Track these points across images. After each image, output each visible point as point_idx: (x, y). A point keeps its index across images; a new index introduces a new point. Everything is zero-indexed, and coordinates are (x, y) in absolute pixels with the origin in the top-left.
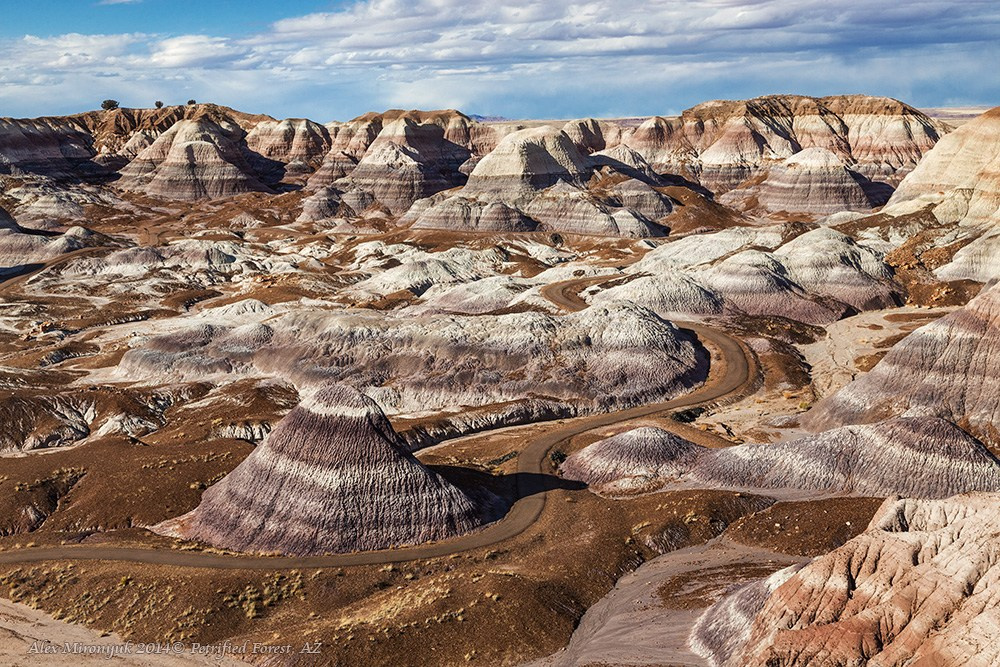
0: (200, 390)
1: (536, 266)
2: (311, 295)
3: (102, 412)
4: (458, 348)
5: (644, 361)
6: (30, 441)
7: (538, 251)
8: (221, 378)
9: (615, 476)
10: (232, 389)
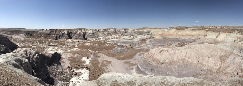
2: (119, 38)
6: (104, 46)
9: (136, 49)
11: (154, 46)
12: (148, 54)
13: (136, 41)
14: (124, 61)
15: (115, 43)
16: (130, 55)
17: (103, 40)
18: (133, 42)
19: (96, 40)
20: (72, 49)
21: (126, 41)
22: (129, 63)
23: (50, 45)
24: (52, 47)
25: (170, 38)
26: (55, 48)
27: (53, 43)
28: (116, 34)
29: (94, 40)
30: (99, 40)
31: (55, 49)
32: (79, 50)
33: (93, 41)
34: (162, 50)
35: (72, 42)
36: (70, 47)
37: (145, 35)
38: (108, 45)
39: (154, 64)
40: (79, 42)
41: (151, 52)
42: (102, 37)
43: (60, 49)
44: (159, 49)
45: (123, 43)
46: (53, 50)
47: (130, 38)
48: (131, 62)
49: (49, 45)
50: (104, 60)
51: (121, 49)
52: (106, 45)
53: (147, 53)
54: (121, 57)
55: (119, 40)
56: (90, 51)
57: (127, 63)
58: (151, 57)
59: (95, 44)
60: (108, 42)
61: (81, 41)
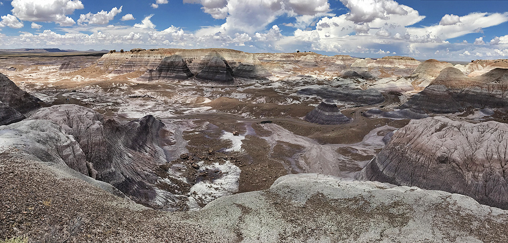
0: (308, 98)
1: (359, 82)
2: (326, 84)
3: (293, 100)
4: (347, 95)
5: (376, 98)
6: (283, 103)
7: (360, 80)
8: (311, 97)
9: (371, 116)
10: (312, 98)
11: (420, 113)
12: (404, 132)
13: (372, 96)
14: (337, 146)
15: (313, 96)
16: (353, 132)
17: (279, 88)
18: (365, 97)
19: (263, 87)
20: (194, 109)
21: (344, 94)
22: (350, 152)
23: (132, 95)
24: (139, 101)
25: (470, 93)
26: (147, 105)
27: (142, 91)
28: (318, 72)
29: (255, 87)
30: (269, 87)
31: (147, 107)
32: (215, 111)
33: (253, 87)
34: (444, 126)
35: (193, 90)
36: (189, 104)
37: (399, 78)
38: (295, 102)
39: (420, 161)
40: (215, 89)
41: (414, 128)
42: (277, 77)
43: (161, 108)
44: (437, 121)
45: (335, 97)
46: (141, 109)
47: (357, 84)
48: (355, 152)
49: (130, 97)
50: (283, 142)
51: (330, 113)
52: (289, 101)
53: (402, 131)
54: (328, 135)
55: (325, 89)
56: (243, 115)
57: (344, 152)
58: (412, 141)
59: (260, 96)
60: (293, 95)
61: (220, 87)
